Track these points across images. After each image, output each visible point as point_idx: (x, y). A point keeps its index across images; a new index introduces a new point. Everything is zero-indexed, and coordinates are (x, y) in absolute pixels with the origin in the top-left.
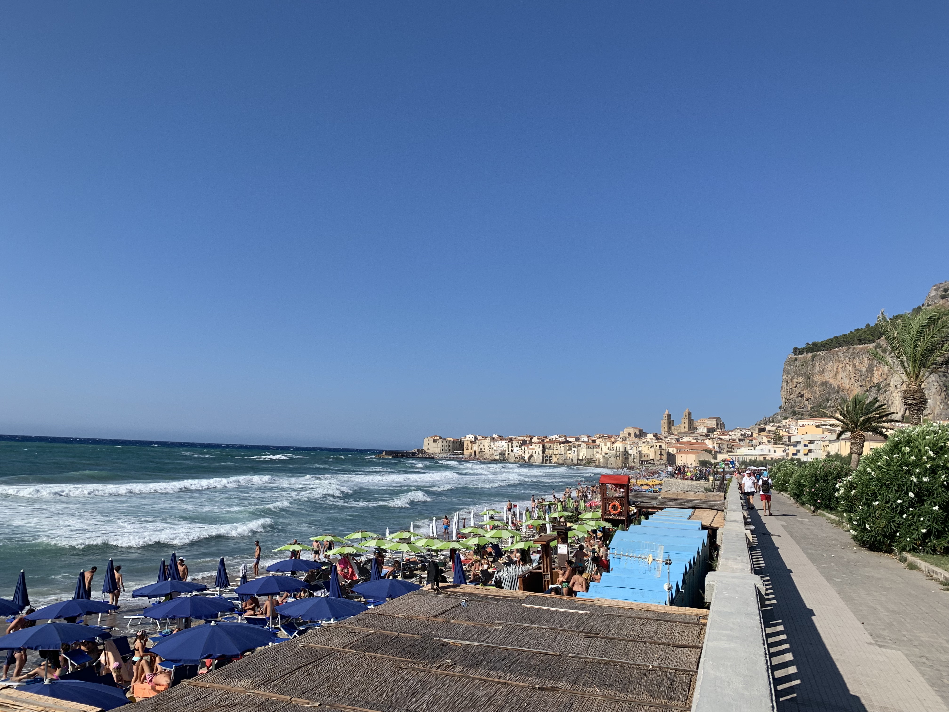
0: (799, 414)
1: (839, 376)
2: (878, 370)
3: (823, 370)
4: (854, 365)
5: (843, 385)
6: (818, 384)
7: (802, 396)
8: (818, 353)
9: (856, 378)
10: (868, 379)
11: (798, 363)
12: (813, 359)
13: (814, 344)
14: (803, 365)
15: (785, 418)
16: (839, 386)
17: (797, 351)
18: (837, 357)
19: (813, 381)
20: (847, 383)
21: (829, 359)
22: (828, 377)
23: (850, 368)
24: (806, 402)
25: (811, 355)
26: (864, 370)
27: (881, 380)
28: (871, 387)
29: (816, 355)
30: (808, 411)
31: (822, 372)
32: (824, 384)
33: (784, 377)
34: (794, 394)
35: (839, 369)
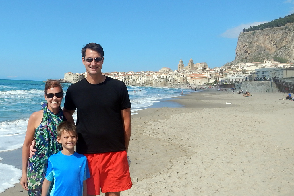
0: (245, 60)
1: (266, 43)
2: (286, 39)
3: (258, 39)
4: (274, 37)
5: (267, 47)
6: (255, 46)
7: (247, 52)
8: (256, 31)
9: (274, 43)
10: (280, 44)
11: (246, 36)
12: (253, 34)
13: (253, 27)
14: (248, 37)
15: (238, 63)
16: (265, 48)
17: (245, 30)
18: (265, 33)
19: (252, 45)
20: (269, 46)
21: (261, 34)
22: (260, 43)
23: (271, 38)
24: (248, 55)
25: (252, 32)
26: (278, 39)
27: (287, 44)
28: (281, 48)
29: (255, 32)
30: (249, 59)
31: (258, 40)
32: (258, 46)
33: (238, 43)
34: (242, 51)
35: (266, 39)
